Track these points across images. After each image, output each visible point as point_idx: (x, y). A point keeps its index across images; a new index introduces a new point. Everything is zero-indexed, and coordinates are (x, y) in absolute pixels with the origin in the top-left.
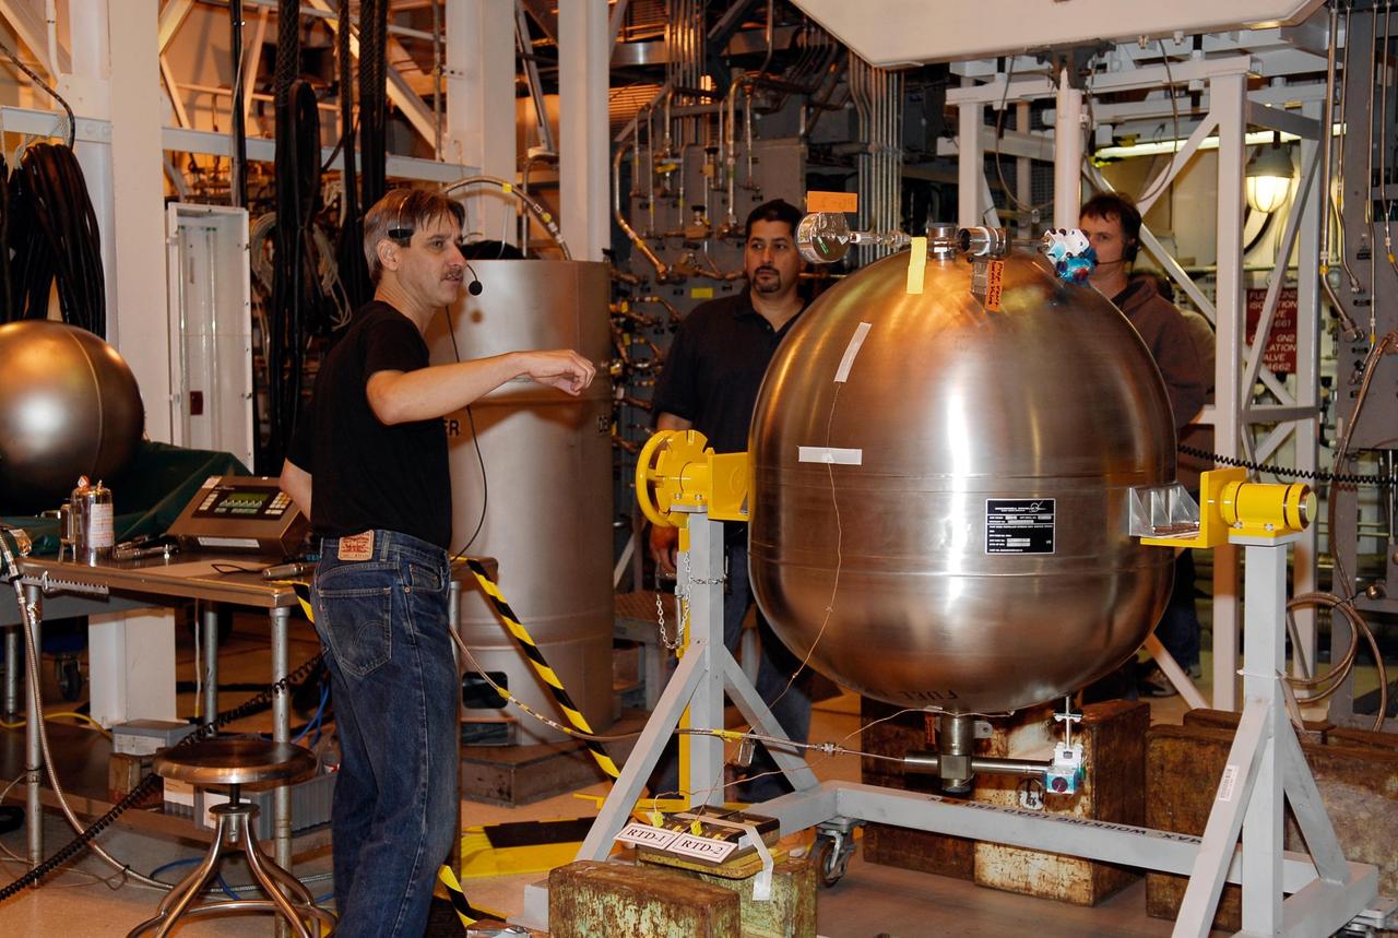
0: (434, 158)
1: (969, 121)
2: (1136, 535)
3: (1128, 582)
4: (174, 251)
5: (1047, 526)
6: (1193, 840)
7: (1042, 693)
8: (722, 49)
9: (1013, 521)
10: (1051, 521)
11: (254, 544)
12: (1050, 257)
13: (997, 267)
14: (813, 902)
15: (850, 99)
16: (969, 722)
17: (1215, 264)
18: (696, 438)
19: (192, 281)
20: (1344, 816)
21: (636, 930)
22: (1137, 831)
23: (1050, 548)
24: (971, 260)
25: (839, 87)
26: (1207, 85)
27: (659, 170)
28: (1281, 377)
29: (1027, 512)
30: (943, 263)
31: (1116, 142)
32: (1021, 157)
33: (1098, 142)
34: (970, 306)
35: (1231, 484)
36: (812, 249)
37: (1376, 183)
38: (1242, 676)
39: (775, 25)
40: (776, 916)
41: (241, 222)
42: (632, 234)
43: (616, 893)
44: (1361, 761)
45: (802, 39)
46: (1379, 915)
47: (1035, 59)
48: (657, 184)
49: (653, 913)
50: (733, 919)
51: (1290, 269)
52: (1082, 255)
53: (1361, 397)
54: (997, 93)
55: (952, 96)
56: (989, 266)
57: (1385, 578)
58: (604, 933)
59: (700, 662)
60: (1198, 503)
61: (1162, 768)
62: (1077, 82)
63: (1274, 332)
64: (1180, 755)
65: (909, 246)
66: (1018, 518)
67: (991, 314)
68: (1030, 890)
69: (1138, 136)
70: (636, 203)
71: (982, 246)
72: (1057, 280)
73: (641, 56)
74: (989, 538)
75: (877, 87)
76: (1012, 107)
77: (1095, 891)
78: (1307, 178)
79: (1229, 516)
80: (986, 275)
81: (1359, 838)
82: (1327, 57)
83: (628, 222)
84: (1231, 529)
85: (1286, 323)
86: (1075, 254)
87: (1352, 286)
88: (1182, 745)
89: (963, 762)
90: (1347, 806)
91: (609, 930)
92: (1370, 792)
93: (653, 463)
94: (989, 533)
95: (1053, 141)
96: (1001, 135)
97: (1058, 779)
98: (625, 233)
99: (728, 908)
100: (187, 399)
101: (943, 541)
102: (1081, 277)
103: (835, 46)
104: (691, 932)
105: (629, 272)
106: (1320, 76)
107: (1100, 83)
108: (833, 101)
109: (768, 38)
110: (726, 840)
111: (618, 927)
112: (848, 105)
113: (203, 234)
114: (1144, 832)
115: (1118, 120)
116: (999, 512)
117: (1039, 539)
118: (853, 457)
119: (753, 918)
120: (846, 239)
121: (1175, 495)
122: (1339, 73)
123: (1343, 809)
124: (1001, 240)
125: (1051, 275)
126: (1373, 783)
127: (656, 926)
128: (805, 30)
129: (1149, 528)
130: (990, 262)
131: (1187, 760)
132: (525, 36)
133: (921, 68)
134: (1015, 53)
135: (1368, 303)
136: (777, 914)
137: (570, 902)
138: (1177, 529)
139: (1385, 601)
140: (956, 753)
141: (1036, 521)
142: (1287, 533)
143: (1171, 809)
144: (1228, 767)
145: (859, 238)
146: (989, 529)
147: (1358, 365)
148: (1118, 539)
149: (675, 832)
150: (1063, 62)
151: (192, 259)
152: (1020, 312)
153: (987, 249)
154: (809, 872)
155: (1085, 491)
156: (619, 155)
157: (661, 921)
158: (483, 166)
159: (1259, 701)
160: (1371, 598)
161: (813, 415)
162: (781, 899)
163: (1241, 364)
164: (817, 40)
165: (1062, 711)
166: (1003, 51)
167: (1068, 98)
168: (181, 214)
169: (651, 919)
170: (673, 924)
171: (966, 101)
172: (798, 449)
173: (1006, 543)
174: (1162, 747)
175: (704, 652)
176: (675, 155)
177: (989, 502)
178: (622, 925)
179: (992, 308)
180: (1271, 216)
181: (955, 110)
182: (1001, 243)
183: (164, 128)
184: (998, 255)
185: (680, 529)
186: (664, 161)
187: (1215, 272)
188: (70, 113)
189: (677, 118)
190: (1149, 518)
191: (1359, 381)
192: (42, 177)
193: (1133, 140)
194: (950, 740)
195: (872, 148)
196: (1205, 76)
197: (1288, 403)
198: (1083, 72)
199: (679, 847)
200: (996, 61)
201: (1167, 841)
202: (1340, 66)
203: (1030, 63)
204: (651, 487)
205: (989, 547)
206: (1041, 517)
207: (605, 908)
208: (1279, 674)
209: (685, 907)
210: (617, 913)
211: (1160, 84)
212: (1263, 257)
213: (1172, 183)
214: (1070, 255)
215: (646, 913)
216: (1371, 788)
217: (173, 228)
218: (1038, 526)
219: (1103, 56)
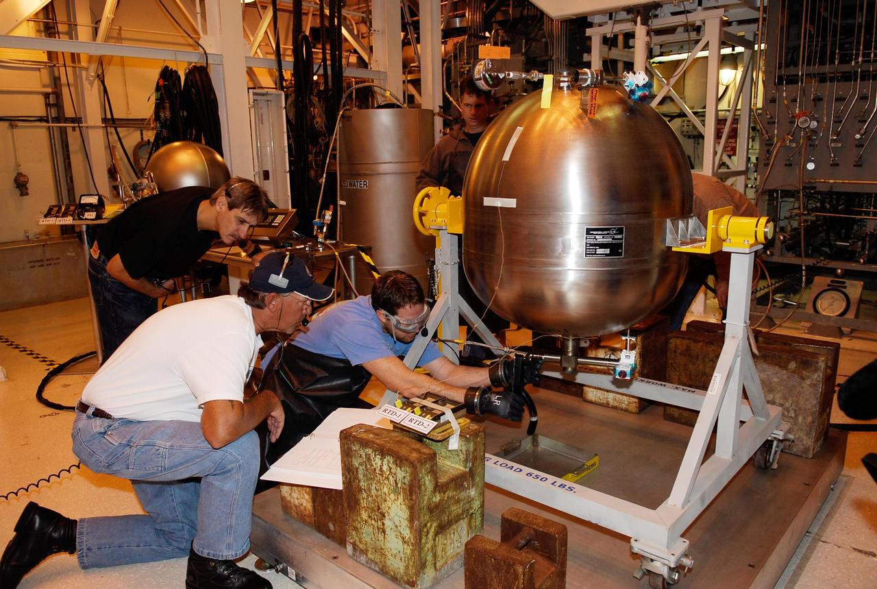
0: (367, 68)
1: (596, 45)
2: (670, 245)
3: (664, 272)
4: (252, 110)
5: (620, 241)
6: (689, 391)
7: (616, 328)
8: (492, 19)
9: (600, 239)
10: (622, 239)
11: (267, 238)
12: (626, 88)
13: (594, 92)
14: (483, 448)
15: (545, 37)
16: (577, 341)
17: (704, 108)
18: (444, 191)
19: (262, 123)
20: (765, 380)
21: (381, 468)
22: (661, 385)
23: (620, 254)
24: (580, 88)
25: (540, 32)
26: (704, 23)
27: (462, 70)
28: (730, 156)
29: (608, 234)
30: (566, 92)
31: (661, 54)
32: (620, 61)
33: (654, 54)
34: (580, 117)
35: (725, 217)
36: (482, 81)
37: (780, 67)
38: (725, 324)
39: (513, 8)
40: (461, 457)
41: (281, 97)
42: (451, 99)
43: (370, 448)
44: (777, 353)
45: (525, 12)
46: (782, 433)
47: (625, 13)
48: (461, 77)
49: (389, 462)
50: (432, 467)
51: (738, 110)
52: (644, 86)
53: (770, 166)
54: (608, 30)
55: (589, 32)
56: (590, 92)
57: (773, 246)
58: (366, 467)
59: (446, 302)
60: (706, 229)
61: (675, 352)
62: (644, 23)
63: (729, 137)
64: (685, 346)
65: (543, 80)
66: (603, 238)
67: (591, 120)
68: (609, 404)
69: (671, 51)
70: (453, 85)
71: (586, 80)
72: (629, 100)
73: (458, 23)
74: (586, 249)
75: (556, 29)
76: (616, 36)
77: (640, 407)
78: (746, 68)
79: (723, 235)
80: (589, 97)
81: (773, 390)
82: (759, 11)
83: (450, 94)
84: (724, 243)
85: (734, 134)
86: (640, 85)
87: (767, 114)
88: (686, 342)
89: (573, 360)
90: (768, 375)
91: (368, 466)
92: (780, 369)
93: (421, 204)
94: (586, 246)
95: (633, 53)
96: (610, 49)
97: (621, 372)
98: (448, 98)
99: (428, 462)
100: (262, 173)
101: (560, 251)
102: (643, 99)
103: (539, 13)
104: (408, 474)
105: (450, 116)
106: (755, 21)
107: (656, 24)
108: (537, 38)
109: (511, 12)
110: (432, 420)
111: (372, 465)
112: (544, 40)
113: (265, 103)
114: (665, 385)
115: (663, 43)
116: (592, 234)
117: (614, 249)
118: (511, 203)
119: (450, 457)
120: (504, 75)
121: (692, 222)
122: (764, 19)
123: (765, 376)
124: (597, 76)
125: (627, 99)
126: (782, 365)
127: (390, 468)
128: (526, 8)
129: (677, 241)
130: (591, 89)
131: (688, 348)
132: (408, 15)
133: (574, 19)
134: (617, 10)
135: (774, 123)
136: (462, 457)
137: (350, 449)
138: (693, 241)
139: (774, 257)
140: (570, 355)
141: (613, 239)
142: (756, 245)
143: (678, 372)
144: (715, 374)
145: (512, 75)
146: (586, 244)
147: (768, 151)
148: (658, 248)
149: (408, 412)
150: (638, 13)
151: (262, 114)
152: (608, 119)
153: (589, 82)
154: (480, 434)
155: (641, 222)
156: (445, 64)
157: (393, 467)
158: (388, 71)
159: (733, 337)
160: (767, 255)
161: (494, 180)
162: (464, 449)
163: (715, 153)
164: (532, 13)
165: (626, 335)
166: (611, 9)
167: (640, 31)
168: (255, 94)
169: (388, 464)
170: (398, 469)
171: (595, 34)
172: (483, 199)
173: (596, 251)
174: (676, 342)
175: (448, 298)
176: (468, 63)
177: (587, 229)
178: (374, 465)
179: (591, 116)
180: (727, 87)
181: (590, 38)
182: (597, 79)
183: (246, 57)
184: (595, 85)
185: (437, 238)
186: (464, 66)
187: (705, 112)
188: (205, 52)
189: (471, 47)
190: (678, 236)
191: (768, 159)
192: (194, 80)
193: (669, 53)
194: (568, 348)
195: (554, 58)
196: (702, 19)
197: (733, 168)
198: (648, 17)
199: (407, 422)
200: (608, 15)
201: (676, 391)
202: (765, 16)
203: (623, 15)
204: (421, 215)
205: (586, 254)
206: (616, 237)
207: (366, 455)
208: (745, 322)
209: (404, 461)
210: (372, 458)
211: (682, 23)
212: (723, 105)
213: (685, 71)
214: (637, 86)
215: (385, 461)
216: (781, 367)
217: (252, 100)
218: (614, 242)
219: (656, 10)
